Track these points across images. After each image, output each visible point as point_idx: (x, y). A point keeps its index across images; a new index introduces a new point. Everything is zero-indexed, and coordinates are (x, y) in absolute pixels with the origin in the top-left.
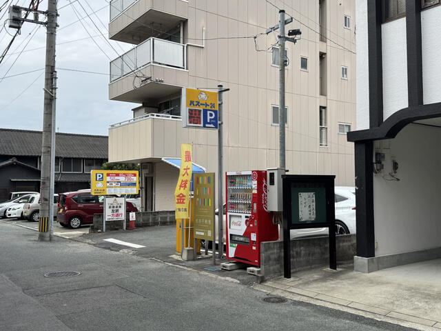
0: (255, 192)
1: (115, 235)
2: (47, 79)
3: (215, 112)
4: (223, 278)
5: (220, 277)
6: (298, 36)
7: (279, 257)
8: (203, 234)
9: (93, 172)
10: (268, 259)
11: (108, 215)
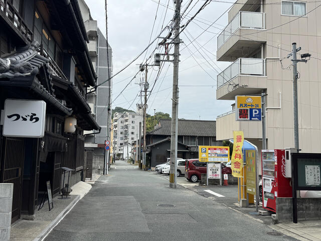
0: (276, 163)
1: (212, 188)
2: (173, 93)
3: (259, 110)
4: (255, 219)
5: (254, 218)
6: (307, 58)
7: (290, 208)
8: (251, 190)
9: (200, 147)
10: (281, 209)
11: (210, 175)
